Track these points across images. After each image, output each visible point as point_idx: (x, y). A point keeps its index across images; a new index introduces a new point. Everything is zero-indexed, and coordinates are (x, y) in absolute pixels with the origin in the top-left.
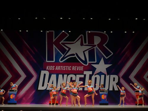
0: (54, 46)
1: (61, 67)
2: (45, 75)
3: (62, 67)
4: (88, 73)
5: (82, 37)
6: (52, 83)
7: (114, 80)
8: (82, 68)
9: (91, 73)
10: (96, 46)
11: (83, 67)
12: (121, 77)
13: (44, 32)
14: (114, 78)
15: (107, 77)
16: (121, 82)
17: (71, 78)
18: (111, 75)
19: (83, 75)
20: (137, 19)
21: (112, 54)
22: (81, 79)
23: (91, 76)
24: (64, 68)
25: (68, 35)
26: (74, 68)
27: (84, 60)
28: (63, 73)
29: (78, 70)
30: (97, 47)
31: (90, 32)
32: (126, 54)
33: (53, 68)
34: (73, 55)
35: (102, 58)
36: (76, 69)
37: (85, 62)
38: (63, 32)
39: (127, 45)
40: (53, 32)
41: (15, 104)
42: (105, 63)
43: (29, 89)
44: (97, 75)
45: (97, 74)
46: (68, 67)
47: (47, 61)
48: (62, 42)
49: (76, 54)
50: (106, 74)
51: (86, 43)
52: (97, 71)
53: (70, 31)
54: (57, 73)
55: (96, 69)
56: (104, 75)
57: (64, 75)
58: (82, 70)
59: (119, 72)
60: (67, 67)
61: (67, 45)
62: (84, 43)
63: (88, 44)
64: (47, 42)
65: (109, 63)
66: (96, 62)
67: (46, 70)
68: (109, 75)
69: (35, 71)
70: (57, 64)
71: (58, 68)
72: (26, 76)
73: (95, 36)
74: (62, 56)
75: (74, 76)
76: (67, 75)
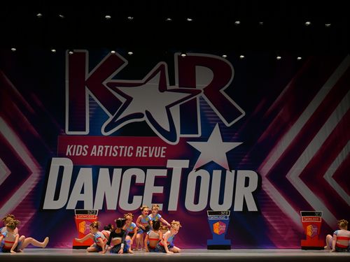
0: (88, 92)
1: (107, 147)
2: (62, 169)
3: (109, 149)
4: (177, 165)
5: (163, 66)
6: (82, 192)
7: (247, 184)
8: (163, 152)
9: (185, 163)
10: (200, 92)
11: (164, 150)
12: (267, 176)
13: (61, 54)
14: (247, 179)
15: (230, 175)
16: (265, 190)
17: (134, 178)
18: (238, 171)
19: (166, 170)
20: (308, 23)
21: (244, 114)
22: (158, 181)
23: (185, 173)
24: (113, 151)
25: (126, 63)
26: (141, 152)
27: (168, 130)
28: (112, 164)
29: (151, 155)
30: (202, 94)
31: (184, 55)
32: (279, 115)
33: (83, 151)
34: (140, 115)
35: (217, 126)
36: (147, 154)
37: (171, 135)
38: (113, 55)
39: (283, 92)
40: (85, 53)
42: (224, 140)
43: (18, 208)
44: (201, 170)
45: (203, 167)
46: (124, 149)
47: (68, 132)
48: (109, 80)
49: (147, 112)
50: (227, 167)
51: (174, 85)
52: (202, 160)
53: (130, 53)
54: (96, 164)
55: (199, 153)
56: (220, 171)
57: (115, 170)
58: (162, 156)
60: (122, 147)
61: (120, 88)
62: (168, 84)
63: (180, 87)
64: (67, 82)
65: (234, 138)
66: (199, 135)
67: (65, 157)
68: (233, 171)
69: (35, 157)
70: (94, 139)
71: (97, 151)
72: (10, 172)
73: (197, 67)
74: (109, 117)
75: (142, 172)
76: (121, 169)
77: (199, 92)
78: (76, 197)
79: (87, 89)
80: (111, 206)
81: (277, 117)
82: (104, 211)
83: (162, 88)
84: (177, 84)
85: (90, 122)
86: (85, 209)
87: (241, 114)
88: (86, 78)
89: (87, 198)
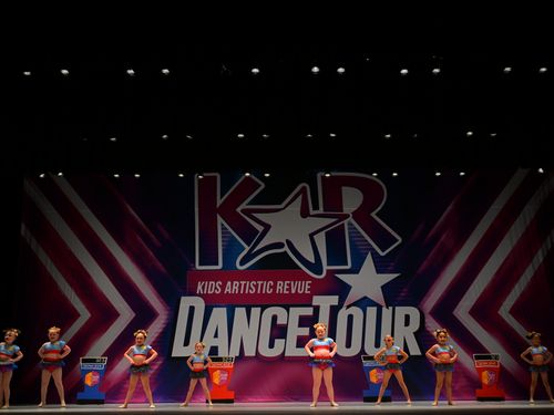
0: (220, 220)
1: (243, 283)
2: (192, 309)
3: (245, 285)
4: (325, 302)
5: (304, 188)
6: (216, 336)
7: (407, 323)
8: (307, 287)
9: (334, 300)
11: (309, 284)
12: (430, 313)
13: (189, 179)
14: (407, 318)
15: (387, 313)
16: (428, 329)
17: (274, 318)
18: (397, 308)
19: (312, 309)
20: (470, 133)
21: (400, 240)
22: (303, 321)
23: (334, 311)
24: (250, 288)
25: (263, 186)
26: (282, 287)
27: (313, 261)
28: (249, 302)
29: (293, 291)
30: (351, 219)
31: (328, 175)
32: (441, 240)
33: (216, 288)
34: (280, 245)
35: (369, 257)
36: (289, 289)
37: (317, 267)
38: (248, 177)
39: (444, 215)
40: (215, 177)
41: (101, 402)
42: (378, 271)
44: (353, 307)
45: (354, 304)
46: (262, 285)
47: (198, 267)
48: (244, 206)
49: (288, 241)
50: (383, 304)
51: (318, 209)
52: (353, 296)
53: (267, 175)
54: (231, 303)
55: (350, 287)
56: (375, 308)
57: (253, 309)
58: (306, 292)
59: (422, 298)
60: (260, 283)
61: (259, 216)
62: (311, 209)
63: (325, 210)
64: (197, 209)
65: (390, 268)
66: (349, 266)
67: (197, 295)
68: (391, 308)
69: (163, 297)
70: (229, 274)
71: (232, 288)
72: (134, 315)
73: (344, 188)
74: (244, 249)
75: (284, 311)
76: (259, 309)
77: (347, 216)
78: (209, 341)
79: (219, 217)
80: (250, 352)
81: (439, 244)
82: (241, 357)
83: (305, 213)
84: (321, 209)
85: (223, 254)
86: (220, 356)
87: (397, 240)
88: (218, 205)
89: (222, 343)
